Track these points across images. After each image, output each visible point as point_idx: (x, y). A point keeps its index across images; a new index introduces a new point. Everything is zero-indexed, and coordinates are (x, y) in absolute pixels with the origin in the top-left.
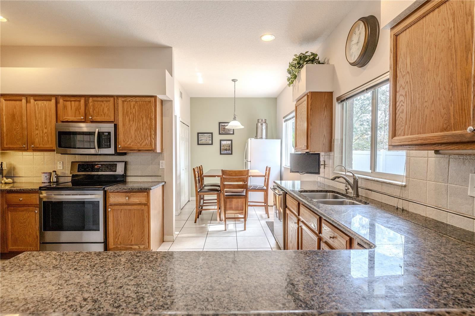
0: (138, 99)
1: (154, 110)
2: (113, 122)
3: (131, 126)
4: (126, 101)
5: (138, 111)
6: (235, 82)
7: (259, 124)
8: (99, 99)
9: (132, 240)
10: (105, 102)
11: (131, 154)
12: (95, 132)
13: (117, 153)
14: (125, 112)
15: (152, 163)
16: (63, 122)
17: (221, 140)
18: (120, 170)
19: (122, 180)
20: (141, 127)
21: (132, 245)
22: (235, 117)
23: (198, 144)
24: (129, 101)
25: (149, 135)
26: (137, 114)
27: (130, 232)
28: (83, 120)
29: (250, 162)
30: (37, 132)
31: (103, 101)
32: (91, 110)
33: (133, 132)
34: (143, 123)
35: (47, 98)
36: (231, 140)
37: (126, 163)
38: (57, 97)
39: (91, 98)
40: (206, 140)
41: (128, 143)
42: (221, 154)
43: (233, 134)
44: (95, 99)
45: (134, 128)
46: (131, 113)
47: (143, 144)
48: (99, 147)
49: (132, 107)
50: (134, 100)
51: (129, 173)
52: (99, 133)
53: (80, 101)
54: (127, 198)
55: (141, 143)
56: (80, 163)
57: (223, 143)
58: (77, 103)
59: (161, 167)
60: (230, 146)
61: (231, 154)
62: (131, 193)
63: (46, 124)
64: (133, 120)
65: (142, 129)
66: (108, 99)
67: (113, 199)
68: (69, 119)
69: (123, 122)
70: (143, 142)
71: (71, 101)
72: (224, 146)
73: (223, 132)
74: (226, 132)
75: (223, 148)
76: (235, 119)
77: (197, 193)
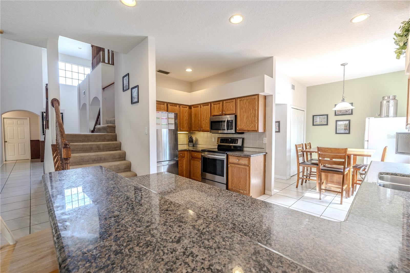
0: (248, 98)
1: (257, 104)
2: (234, 114)
3: (244, 115)
4: (241, 100)
5: (248, 106)
6: (344, 66)
7: (385, 102)
8: (228, 101)
9: (240, 186)
10: (231, 102)
11: (247, 133)
12: (225, 121)
13: (236, 133)
14: (241, 107)
15: (258, 139)
16: (213, 116)
17: (337, 121)
18: (239, 143)
19: (240, 149)
20: (250, 115)
21: (240, 190)
22: (344, 99)
23: (313, 125)
24: (243, 100)
25: (254, 120)
26: (247, 107)
27: (239, 182)
28: (221, 114)
29: (368, 141)
30: (203, 122)
31: (230, 102)
32: (225, 108)
33: (245, 119)
34: (250, 113)
35: (206, 104)
36: (349, 121)
37: (243, 139)
38: (211, 103)
39: (225, 101)
40: (321, 121)
41: (242, 126)
42: (336, 133)
43: (352, 114)
44: (226, 101)
45: (245, 117)
46: (244, 107)
47: (251, 127)
48: (228, 129)
49: (245, 104)
50: (246, 99)
51: (245, 145)
52: (227, 121)
53: (220, 104)
54: (238, 160)
55: (249, 126)
56: (221, 138)
57: (339, 123)
58: (219, 105)
59: (264, 142)
60: (347, 126)
61: (349, 133)
62: (240, 158)
63: (207, 118)
64: (245, 112)
65: (250, 117)
66: (233, 100)
67: (231, 160)
68: (215, 114)
69: (240, 113)
70: (250, 125)
71: (216, 104)
72: (340, 126)
73: (339, 114)
74: (343, 113)
75: (340, 127)
76: (343, 100)
77: (299, 165)
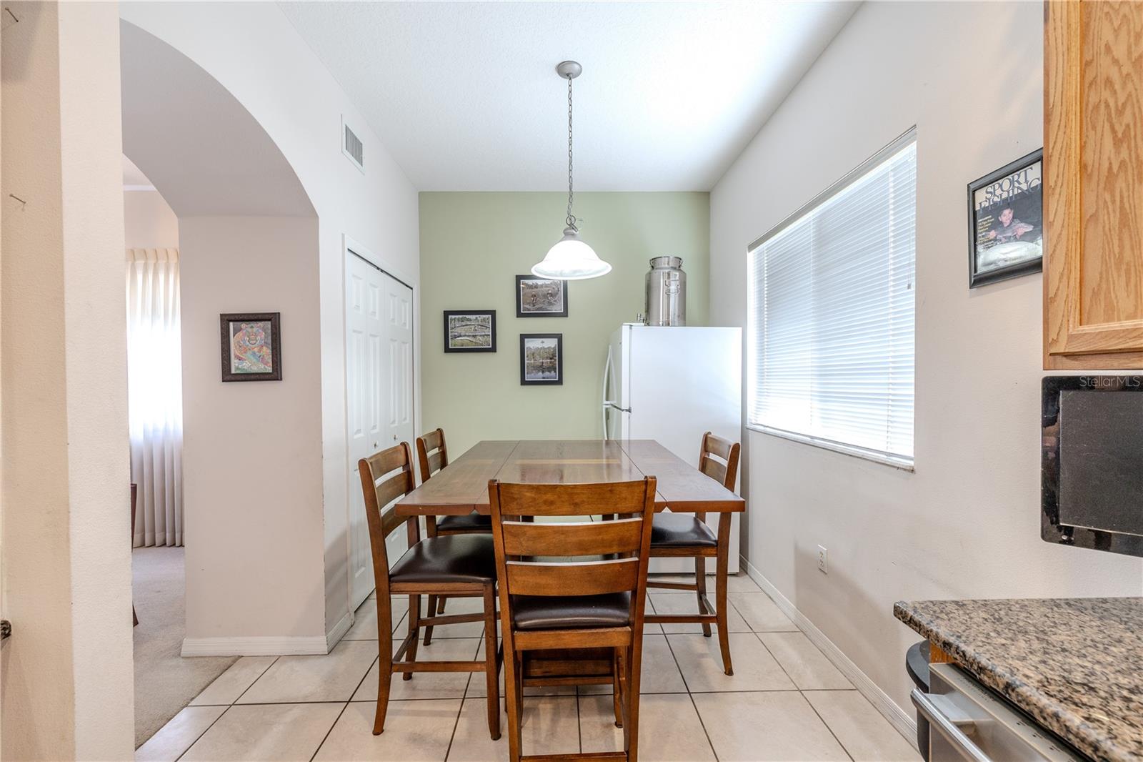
6: (569, 76)
7: (658, 275)
17: (523, 337)
22: (572, 226)
23: (448, 350)
29: (629, 411)
40: (474, 336)
42: (524, 382)
43: (565, 314)
57: (530, 344)
60: (554, 356)
61: (560, 382)
72: (533, 354)
73: (529, 310)
74: (541, 309)
75: (532, 361)
76: (570, 231)
77: (385, 586)
